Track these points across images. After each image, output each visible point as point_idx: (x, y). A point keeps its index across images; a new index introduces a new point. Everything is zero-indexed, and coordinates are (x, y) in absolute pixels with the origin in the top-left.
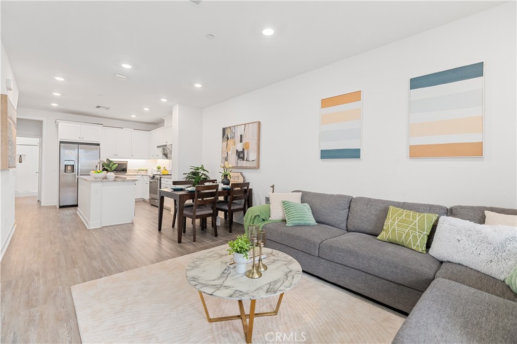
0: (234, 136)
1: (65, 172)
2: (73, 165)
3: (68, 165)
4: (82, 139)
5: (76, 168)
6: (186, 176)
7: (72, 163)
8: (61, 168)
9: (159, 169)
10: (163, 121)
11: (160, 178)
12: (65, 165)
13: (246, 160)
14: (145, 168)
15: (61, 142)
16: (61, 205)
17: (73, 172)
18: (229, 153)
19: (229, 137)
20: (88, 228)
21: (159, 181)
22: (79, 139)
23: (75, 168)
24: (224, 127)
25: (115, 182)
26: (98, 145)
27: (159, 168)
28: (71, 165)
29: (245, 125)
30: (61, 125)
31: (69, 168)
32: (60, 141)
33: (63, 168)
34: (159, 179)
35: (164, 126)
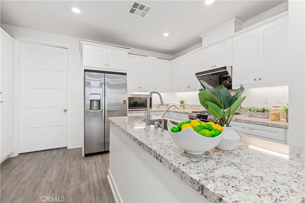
1: (91, 110)
2: (100, 100)
3: (94, 100)
4: (108, 67)
5: (102, 102)
7: (98, 97)
8: (86, 102)
10: (201, 40)
12: (91, 100)
16: (87, 153)
17: (100, 109)
22: (105, 67)
26: (125, 74)
28: (97, 100)
30: (86, 48)
31: (95, 104)
32: (85, 70)
33: (88, 104)
35: (202, 46)
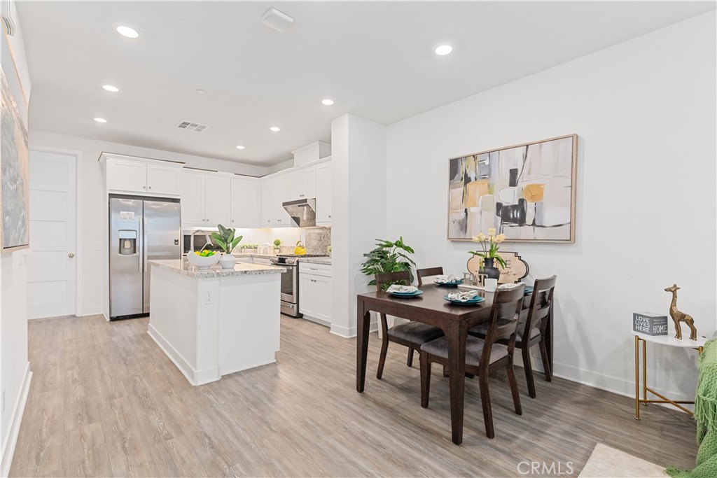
0: (489, 174)
1: (120, 253)
2: (135, 240)
3: (125, 239)
4: (149, 190)
5: (139, 244)
6: (366, 259)
7: (132, 235)
8: (112, 244)
9: (277, 245)
10: (292, 157)
11: (298, 262)
12: (120, 239)
13: (534, 224)
14: (252, 244)
15: (111, 196)
17: (135, 252)
18: (472, 210)
19: (472, 175)
20: (193, 384)
21: (295, 268)
22: (144, 190)
23: (137, 245)
24: (454, 156)
25: (246, 275)
26: (177, 201)
27: (277, 243)
28: (130, 239)
29: (527, 146)
30: (112, 162)
31: (127, 245)
32: (109, 194)
33: (115, 244)
34: (295, 264)
35: (293, 165)
